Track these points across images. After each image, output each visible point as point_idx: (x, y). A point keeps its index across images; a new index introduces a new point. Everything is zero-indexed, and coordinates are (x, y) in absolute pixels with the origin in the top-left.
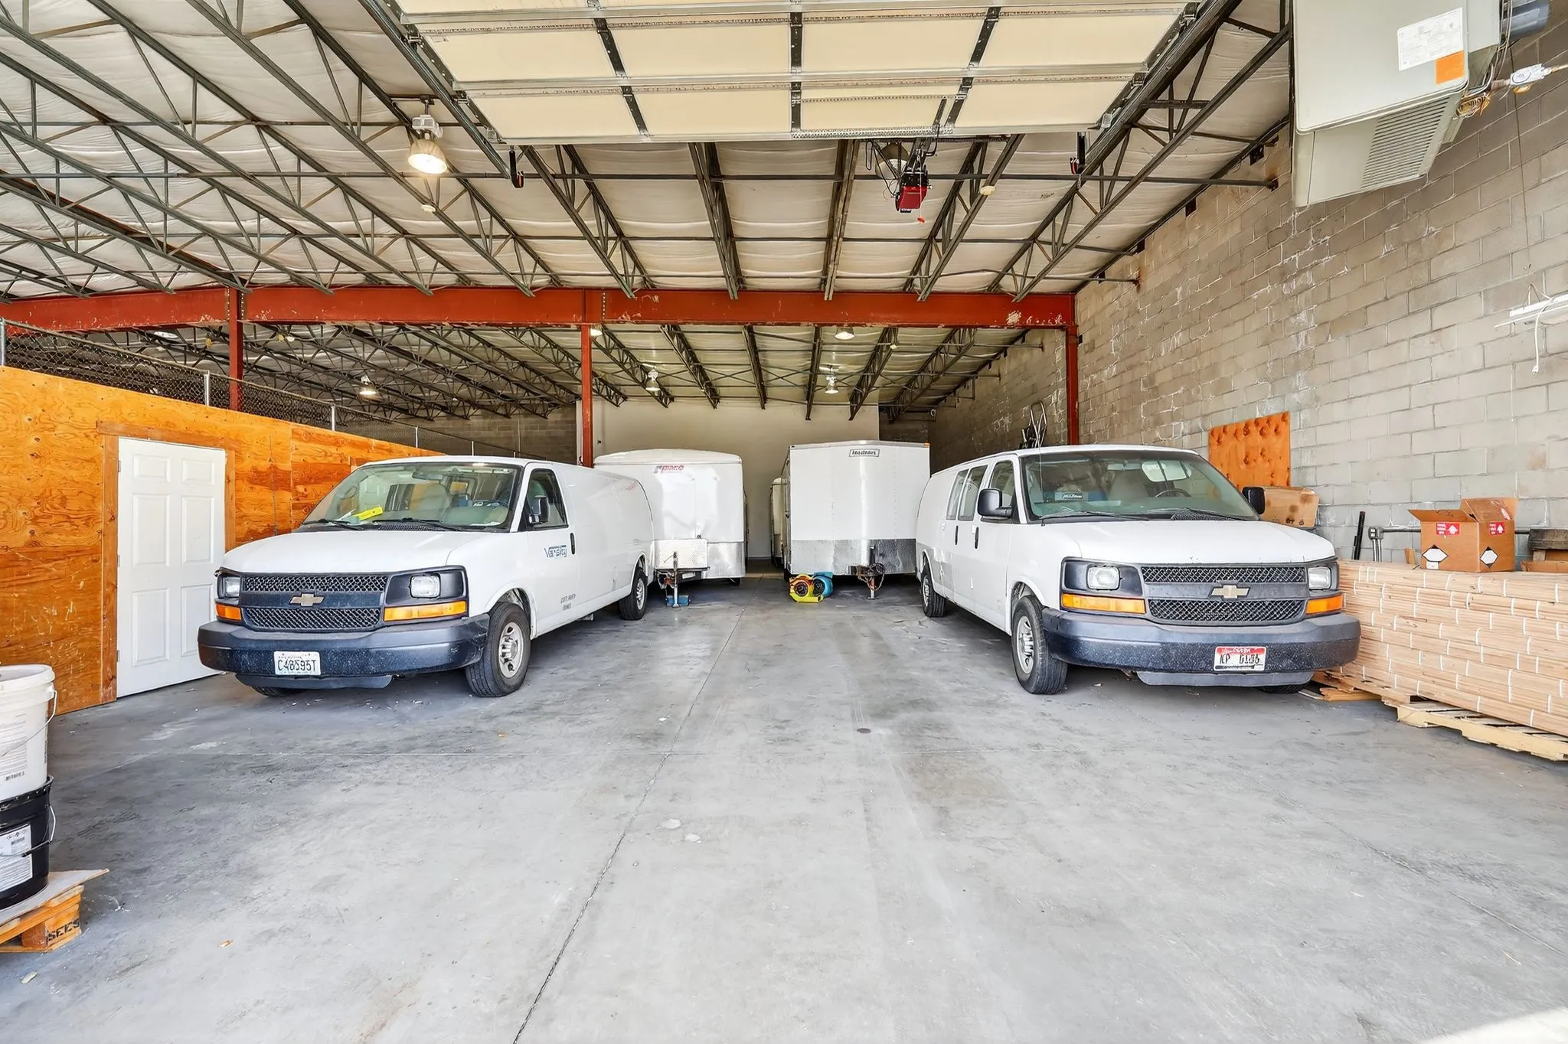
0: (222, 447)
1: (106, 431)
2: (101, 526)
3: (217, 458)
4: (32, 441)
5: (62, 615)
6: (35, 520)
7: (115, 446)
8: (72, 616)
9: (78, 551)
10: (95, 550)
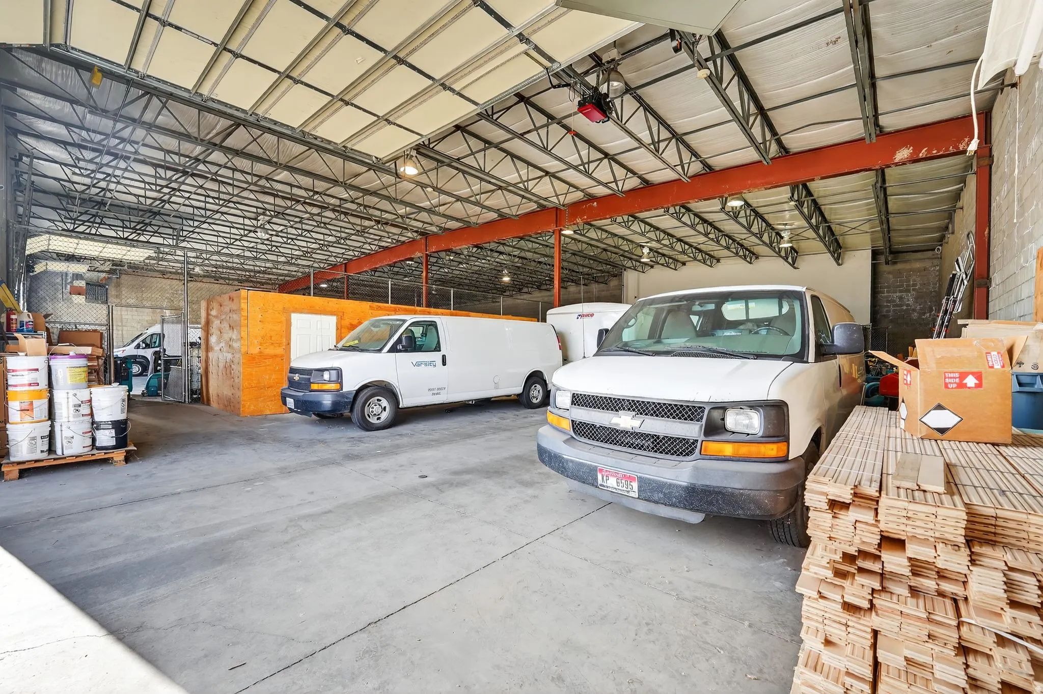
0: (335, 315)
1: (287, 312)
2: (284, 347)
3: (333, 320)
4: (260, 316)
5: (270, 378)
6: (261, 344)
7: (290, 316)
8: (274, 379)
9: (276, 356)
10: (282, 356)
